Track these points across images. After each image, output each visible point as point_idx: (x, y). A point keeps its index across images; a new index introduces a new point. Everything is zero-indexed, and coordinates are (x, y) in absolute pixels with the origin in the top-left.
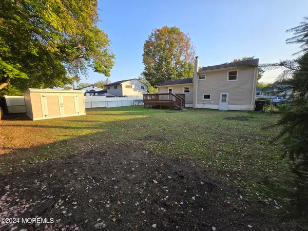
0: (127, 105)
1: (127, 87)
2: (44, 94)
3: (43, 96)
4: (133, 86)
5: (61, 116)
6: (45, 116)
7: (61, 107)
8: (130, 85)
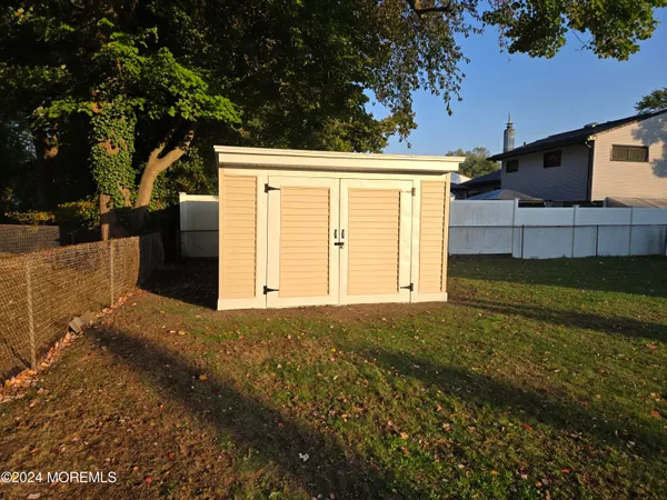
0: (624, 253)
1: (621, 153)
2: (275, 178)
3: (268, 188)
4: (656, 151)
5: (333, 300)
6: (266, 290)
7: (335, 249)
8: (639, 143)
